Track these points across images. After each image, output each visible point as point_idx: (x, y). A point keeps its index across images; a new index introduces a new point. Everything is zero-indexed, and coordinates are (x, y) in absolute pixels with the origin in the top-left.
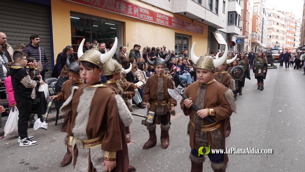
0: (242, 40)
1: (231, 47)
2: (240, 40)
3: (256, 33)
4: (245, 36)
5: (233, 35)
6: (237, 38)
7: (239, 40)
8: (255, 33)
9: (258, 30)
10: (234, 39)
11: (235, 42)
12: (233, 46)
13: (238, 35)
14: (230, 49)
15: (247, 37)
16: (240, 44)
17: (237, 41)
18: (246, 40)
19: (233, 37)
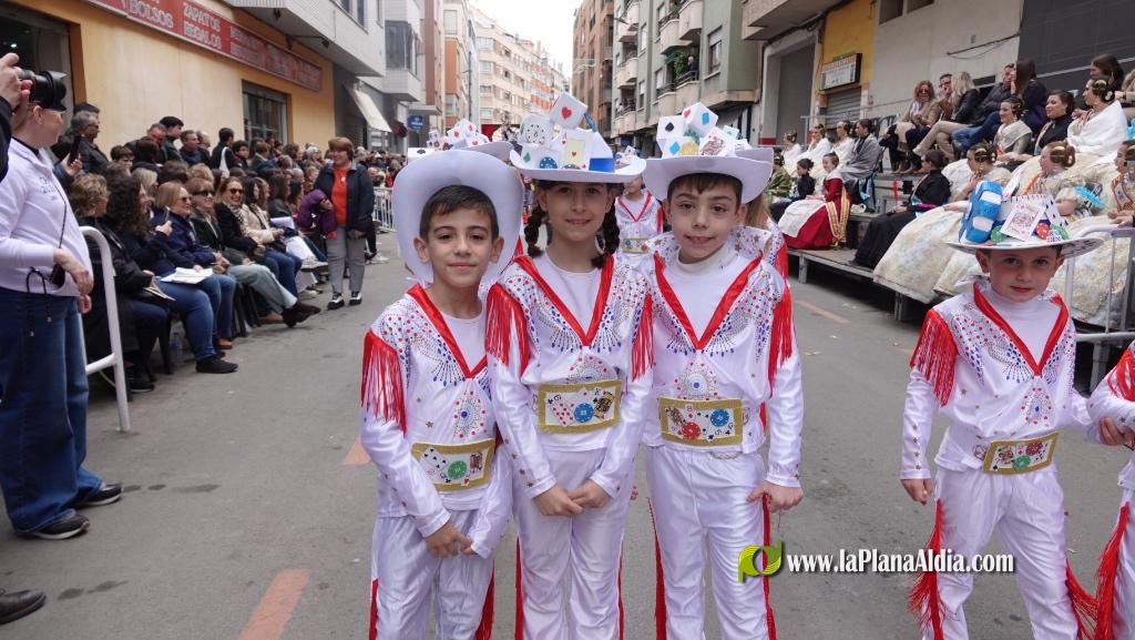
0: (424, 117)
1: (396, 143)
2: (421, 118)
3: (458, 97)
4: (433, 108)
5: (398, 101)
6: (410, 111)
7: (417, 119)
8: (455, 100)
9: (462, 89)
10: (402, 117)
11: (405, 125)
12: (399, 138)
13: (412, 99)
14: (394, 147)
15: (438, 113)
16: (418, 132)
17: (410, 120)
18: (433, 119)
19: (400, 107)
